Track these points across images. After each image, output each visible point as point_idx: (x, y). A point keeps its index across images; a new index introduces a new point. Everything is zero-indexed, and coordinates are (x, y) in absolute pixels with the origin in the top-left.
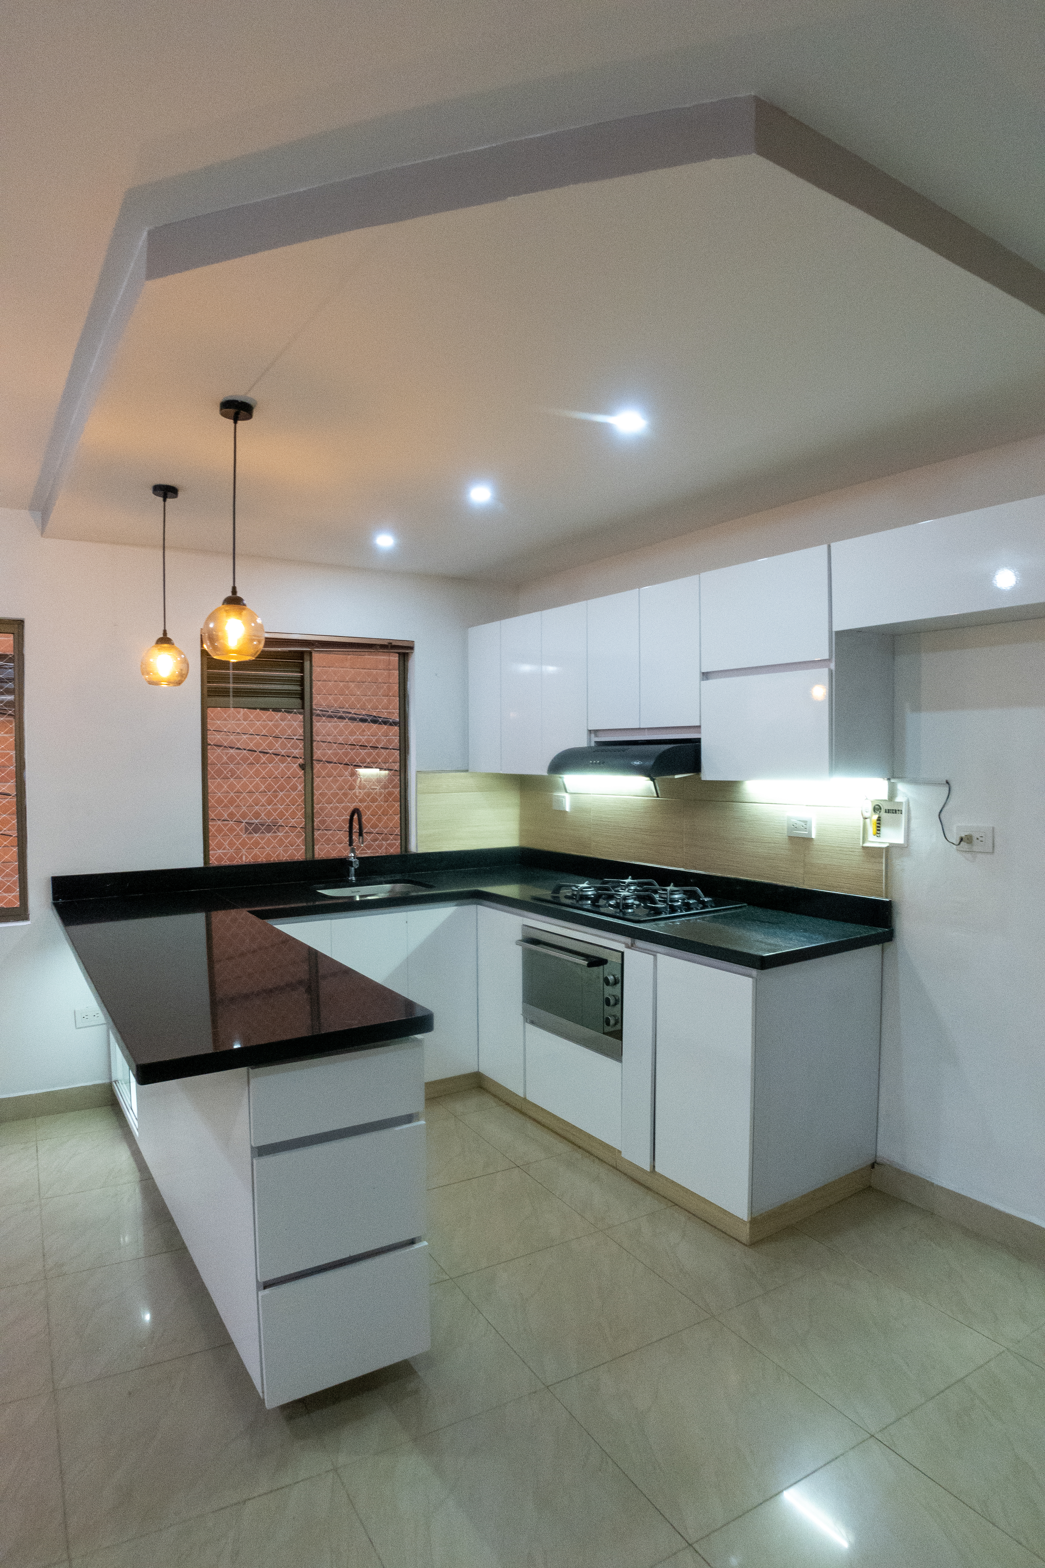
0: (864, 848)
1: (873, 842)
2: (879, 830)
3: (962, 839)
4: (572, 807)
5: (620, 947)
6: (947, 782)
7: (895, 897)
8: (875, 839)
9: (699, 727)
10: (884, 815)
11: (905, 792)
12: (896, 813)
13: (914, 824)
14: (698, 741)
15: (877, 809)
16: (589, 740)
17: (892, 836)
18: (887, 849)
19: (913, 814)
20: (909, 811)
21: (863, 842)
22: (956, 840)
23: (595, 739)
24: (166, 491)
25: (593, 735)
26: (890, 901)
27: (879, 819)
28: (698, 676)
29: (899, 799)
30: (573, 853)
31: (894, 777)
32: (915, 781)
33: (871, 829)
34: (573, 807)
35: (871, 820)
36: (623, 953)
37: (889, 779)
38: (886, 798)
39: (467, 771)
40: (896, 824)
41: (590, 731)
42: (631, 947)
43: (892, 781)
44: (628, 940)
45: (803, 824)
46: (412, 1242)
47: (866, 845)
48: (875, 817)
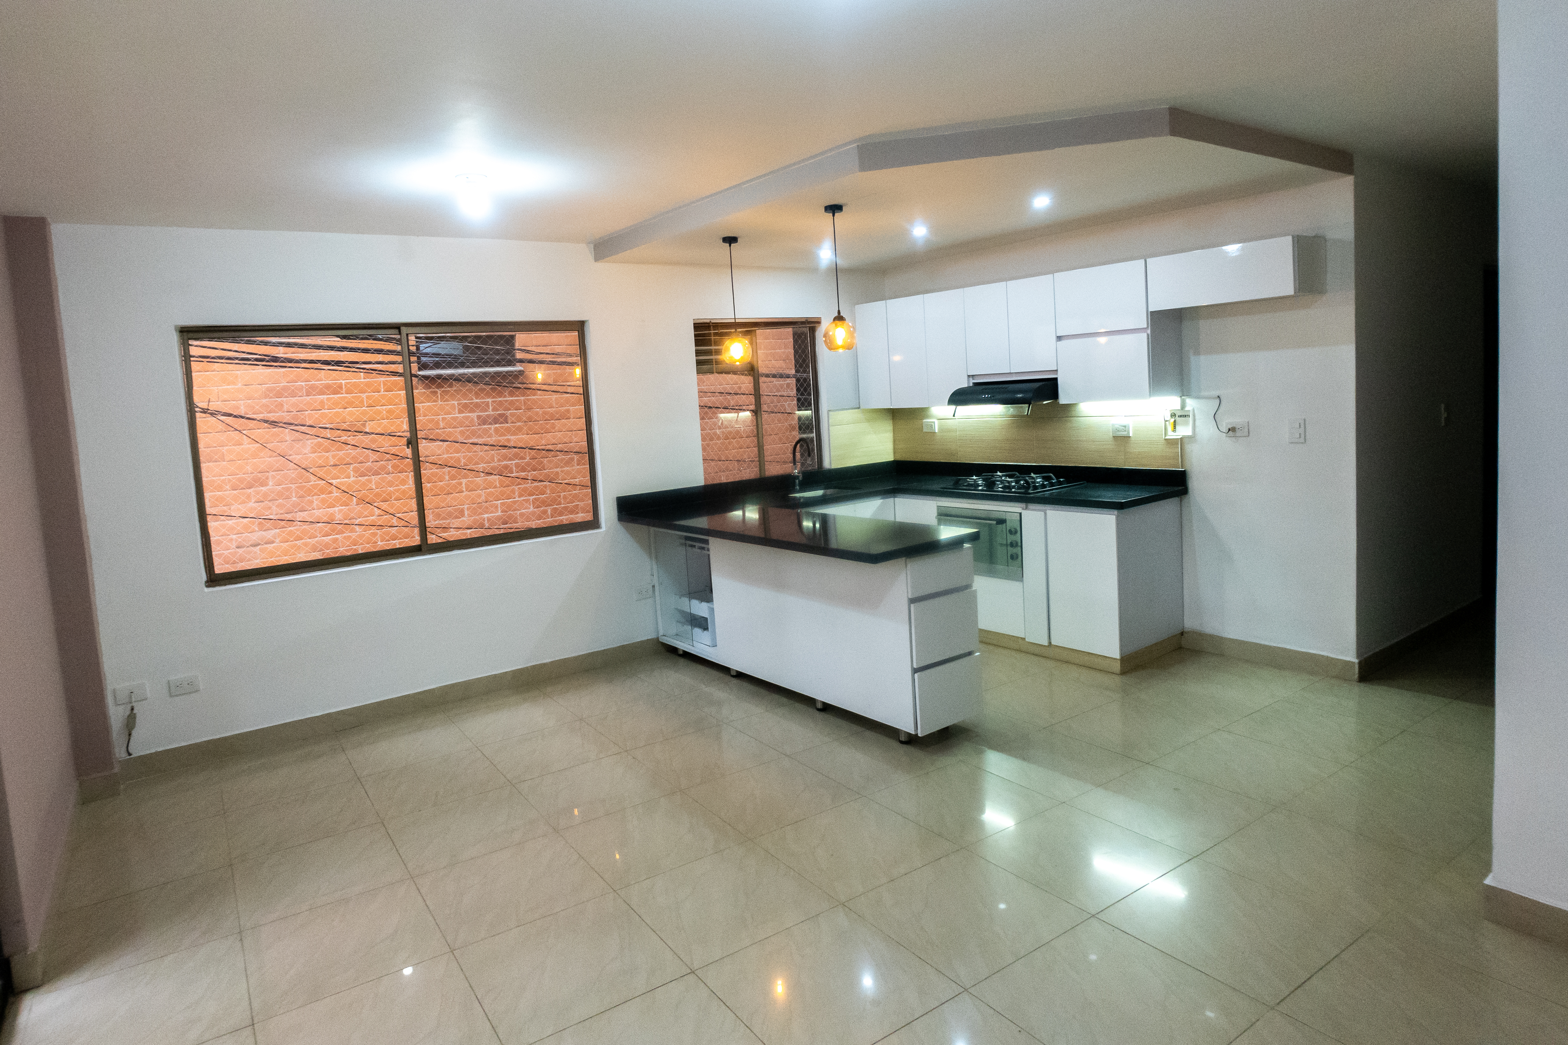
0: (1165, 439)
1: (1171, 435)
2: (1175, 428)
3: (1229, 430)
4: (939, 428)
5: (1019, 510)
6: (1218, 397)
7: (1187, 467)
8: (1173, 433)
9: (1057, 370)
10: (1177, 418)
11: (1191, 404)
12: (1185, 417)
13: (1198, 423)
14: (1056, 379)
15: (1173, 415)
16: (969, 382)
17: (1184, 431)
18: (1181, 438)
19: (1197, 417)
20: (1194, 416)
21: (1165, 437)
22: (1225, 430)
23: (972, 381)
24: (730, 240)
25: (971, 379)
26: (1185, 471)
27: (1175, 421)
28: (1054, 338)
29: (1187, 409)
30: (942, 461)
31: (1183, 395)
32: (1198, 397)
33: (1170, 428)
34: (941, 430)
35: (1169, 423)
36: (1021, 514)
37: (1181, 397)
38: (1180, 408)
39: (859, 408)
40: (1187, 423)
41: (969, 376)
42: (1026, 508)
43: (1183, 398)
44: (1023, 505)
45: (1123, 428)
46: (970, 654)
47: (1166, 438)
48: (1173, 420)
